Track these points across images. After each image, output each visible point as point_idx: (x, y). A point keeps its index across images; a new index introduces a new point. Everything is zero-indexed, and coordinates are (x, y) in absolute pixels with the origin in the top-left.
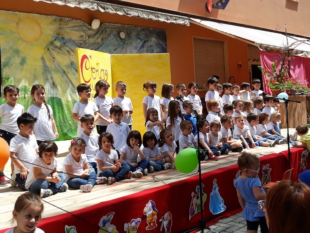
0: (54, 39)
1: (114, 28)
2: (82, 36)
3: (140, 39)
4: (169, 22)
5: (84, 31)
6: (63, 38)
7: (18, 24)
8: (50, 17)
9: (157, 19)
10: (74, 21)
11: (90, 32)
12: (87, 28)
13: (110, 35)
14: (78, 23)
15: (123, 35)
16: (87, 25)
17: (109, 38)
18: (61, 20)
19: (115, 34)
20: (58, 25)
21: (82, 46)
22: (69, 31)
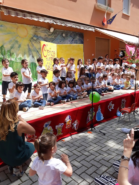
0: (33, 36)
1: (60, 32)
2: (46, 35)
4: (85, 29)
6: (37, 36)
7: (17, 29)
8: (32, 26)
9: (79, 28)
12: (48, 31)
14: (44, 29)
15: (64, 35)
17: (58, 36)
18: (36, 28)
21: (46, 40)
22: (40, 33)
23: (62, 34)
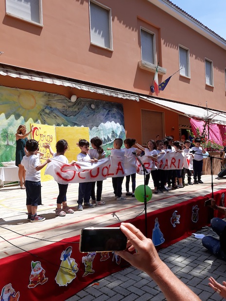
2: (64, 106)
3: (105, 109)
4: (125, 98)
5: (65, 103)
6: (51, 107)
7: (19, 96)
8: (42, 92)
9: (116, 96)
10: (59, 96)
11: (69, 104)
12: (68, 101)
13: (84, 106)
14: (61, 97)
15: (93, 106)
16: (68, 99)
17: (83, 108)
18: (49, 95)
19: (88, 106)
20: (47, 98)
21: (65, 113)
22: (55, 102)
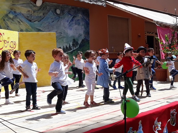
0: (8, 13)
1: (53, 6)
2: (29, 11)
3: (70, 14)
4: (92, 3)
5: (31, 7)
6: (15, 12)
11: (35, 8)
12: (33, 5)
13: (49, 11)
14: (26, 1)
15: (58, 11)
16: (33, 3)
17: (48, 13)
19: (53, 10)
20: (11, 2)
21: (29, 18)
22: (20, 7)
23: (56, 10)
